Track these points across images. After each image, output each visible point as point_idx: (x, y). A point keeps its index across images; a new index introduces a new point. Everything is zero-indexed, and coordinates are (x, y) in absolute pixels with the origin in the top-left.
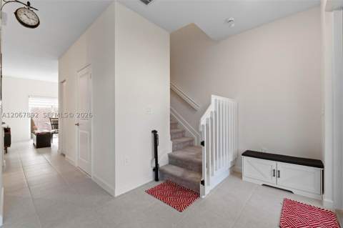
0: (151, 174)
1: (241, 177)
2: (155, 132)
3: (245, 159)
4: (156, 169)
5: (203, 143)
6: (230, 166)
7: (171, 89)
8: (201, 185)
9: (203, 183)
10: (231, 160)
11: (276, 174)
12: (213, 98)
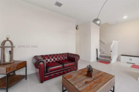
0: (96, 59)
1: (120, 61)
2: (97, 49)
3: (122, 56)
4: (97, 58)
5: (111, 51)
6: (117, 58)
7: (100, 40)
8: (111, 61)
9: (111, 60)
10: (117, 57)
11: (131, 60)
12: (113, 41)
